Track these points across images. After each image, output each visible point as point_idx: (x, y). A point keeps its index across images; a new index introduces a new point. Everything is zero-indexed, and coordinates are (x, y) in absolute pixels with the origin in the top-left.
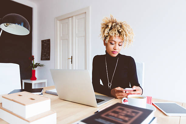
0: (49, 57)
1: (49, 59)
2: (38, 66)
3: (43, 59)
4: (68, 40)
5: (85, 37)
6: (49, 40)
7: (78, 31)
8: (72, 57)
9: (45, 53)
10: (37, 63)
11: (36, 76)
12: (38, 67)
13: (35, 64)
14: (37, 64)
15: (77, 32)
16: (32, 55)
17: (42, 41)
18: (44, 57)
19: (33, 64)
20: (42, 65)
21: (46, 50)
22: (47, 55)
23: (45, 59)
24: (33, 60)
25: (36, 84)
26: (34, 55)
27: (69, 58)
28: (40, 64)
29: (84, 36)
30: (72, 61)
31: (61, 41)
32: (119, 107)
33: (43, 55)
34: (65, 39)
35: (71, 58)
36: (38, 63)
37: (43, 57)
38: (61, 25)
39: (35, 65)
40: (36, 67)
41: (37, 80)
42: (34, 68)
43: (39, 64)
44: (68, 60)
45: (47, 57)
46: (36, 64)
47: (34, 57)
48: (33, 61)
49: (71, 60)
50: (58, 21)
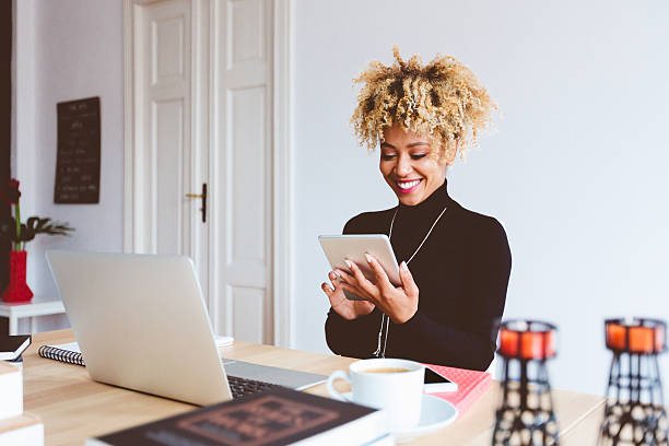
0: (92, 187)
1: (92, 197)
2: (39, 230)
3: (65, 197)
4: (185, 101)
5: (269, 87)
6: (94, 104)
7: (234, 60)
8: (205, 186)
9: (76, 170)
10: (33, 215)
11: (32, 280)
12: (38, 237)
13: (24, 220)
14: (36, 223)
15: (229, 66)
16: (13, 177)
17: (63, 108)
18: (70, 189)
19: (13, 222)
20: (61, 230)
21: (78, 152)
22: (84, 178)
23: (75, 197)
24: (17, 202)
25: (31, 318)
26: (19, 178)
27: (190, 196)
28: (49, 223)
29: (265, 86)
30: (204, 210)
31: (154, 106)
32: (270, 399)
33: (65, 179)
34: (172, 97)
35: (199, 191)
36: (42, 217)
37: (64, 188)
38: (154, 25)
39: (23, 226)
40: (31, 238)
41: (33, 300)
42: (18, 242)
43: (46, 220)
44: (186, 205)
45: (83, 188)
46: (31, 220)
47: (21, 189)
48: (13, 207)
49: (198, 203)
50: (139, 10)
